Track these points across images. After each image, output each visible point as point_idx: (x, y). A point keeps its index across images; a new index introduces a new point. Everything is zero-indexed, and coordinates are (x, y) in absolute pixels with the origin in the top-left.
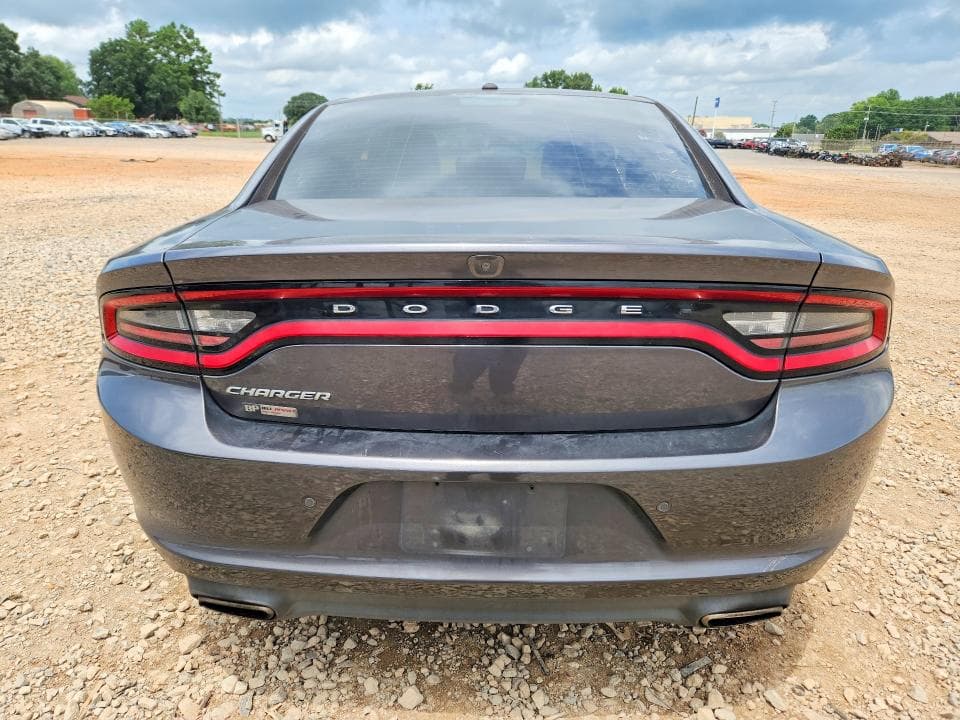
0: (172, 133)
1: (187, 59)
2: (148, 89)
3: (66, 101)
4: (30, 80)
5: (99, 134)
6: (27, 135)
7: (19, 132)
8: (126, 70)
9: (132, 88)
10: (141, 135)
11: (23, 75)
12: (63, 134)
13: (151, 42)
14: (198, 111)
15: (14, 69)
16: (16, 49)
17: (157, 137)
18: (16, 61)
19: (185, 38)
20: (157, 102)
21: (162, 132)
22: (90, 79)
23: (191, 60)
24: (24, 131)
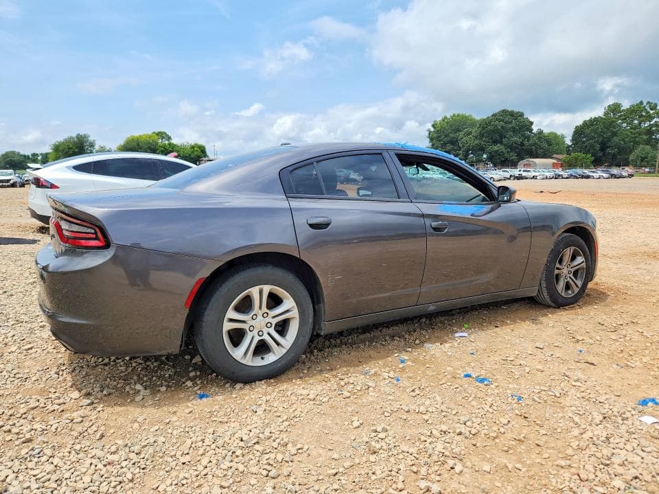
0: (612, 175)
1: (647, 124)
2: (608, 147)
3: (552, 158)
4: (533, 147)
5: (557, 177)
6: (512, 178)
7: (509, 177)
8: (596, 136)
9: (598, 147)
10: (588, 177)
11: (530, 145)
12: (534, 177)
13: (621, 116)
14: (642, 160)
15: (526, 142)
16: (531, 130)
17: (599, 178)
18: (528, 138)
19: (649, 110)
20: (614, 155)
21: (604, 175)
22: (570, 144)
23: (650, 125)
24: (511, 176)
